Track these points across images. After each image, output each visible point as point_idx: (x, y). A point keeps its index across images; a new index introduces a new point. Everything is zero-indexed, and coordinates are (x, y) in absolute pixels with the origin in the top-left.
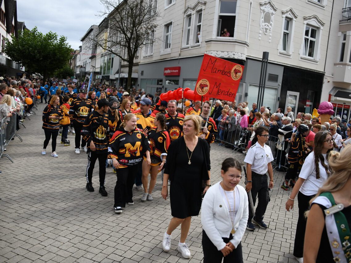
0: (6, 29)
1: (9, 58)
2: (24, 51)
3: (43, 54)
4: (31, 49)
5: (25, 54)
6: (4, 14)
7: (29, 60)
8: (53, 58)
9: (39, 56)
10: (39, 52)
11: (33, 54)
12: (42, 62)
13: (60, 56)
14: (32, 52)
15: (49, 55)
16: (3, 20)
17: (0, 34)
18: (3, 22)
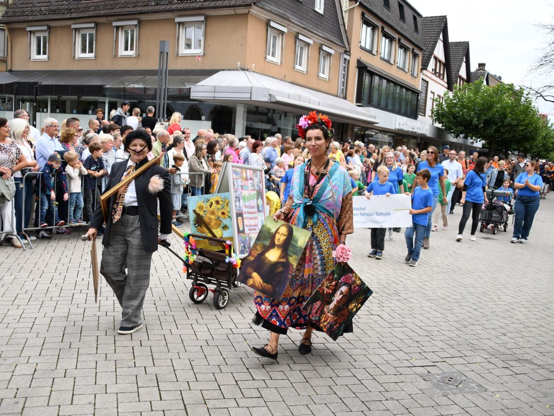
0: (446, 85)
1: (440, 126)
2: (457, 114)
3: (485, 118)
4: (465, 110)
5: (458, 119)
6: (443, 64)
7: (463, 128)
8: (500, 124)
9: (478, 121)
10: (479, 116)
11: (469, 118)
12: (482, 130)
13: (513, 120)
14: (467, 116)
15: (493, 119)
16: (442, 72)
17: (434, 94)
18: (442, 76)
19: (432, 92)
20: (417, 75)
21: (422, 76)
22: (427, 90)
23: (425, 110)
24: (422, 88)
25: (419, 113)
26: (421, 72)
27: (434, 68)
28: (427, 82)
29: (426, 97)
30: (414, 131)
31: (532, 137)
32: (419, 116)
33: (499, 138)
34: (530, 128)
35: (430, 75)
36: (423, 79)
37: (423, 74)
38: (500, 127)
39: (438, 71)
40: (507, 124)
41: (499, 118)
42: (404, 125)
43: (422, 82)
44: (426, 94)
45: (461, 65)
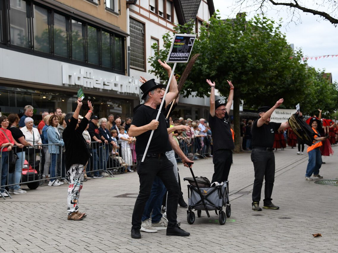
16: (168, 12)
17: (158, 41)
18: (170, 18)
19: (152, 38)
20: (120, 10)
21: (129, 13)
22: (144, 35)
23: (144, 63)
24: (131, 31)
25: (131, 66)
26: (127, 8)
27: (154, 5)
28: (144, 24)
29: (144, 45)
30: (106, 88)
31: (297, 90)
32: (131, 70)
33: (253, 94)
34: (288, 75)
35: (146, 14)
36: (131, 18)
37: (131, 10)
38: (241, 74)
39: (161, 9)
40: (250, 69)
41: (238, 62)
42: (82, 78)
43: (130, 22)
44: (144, 40)
45: (198, 5)
